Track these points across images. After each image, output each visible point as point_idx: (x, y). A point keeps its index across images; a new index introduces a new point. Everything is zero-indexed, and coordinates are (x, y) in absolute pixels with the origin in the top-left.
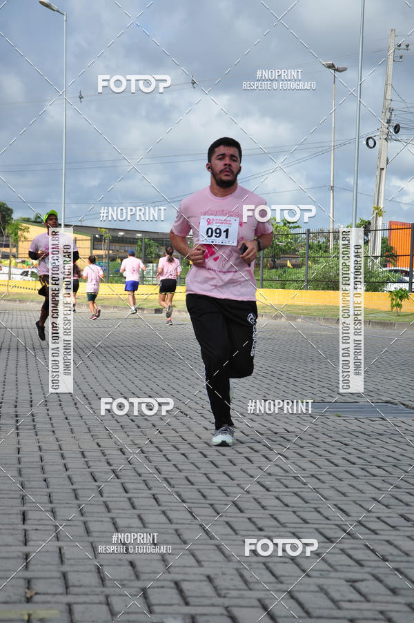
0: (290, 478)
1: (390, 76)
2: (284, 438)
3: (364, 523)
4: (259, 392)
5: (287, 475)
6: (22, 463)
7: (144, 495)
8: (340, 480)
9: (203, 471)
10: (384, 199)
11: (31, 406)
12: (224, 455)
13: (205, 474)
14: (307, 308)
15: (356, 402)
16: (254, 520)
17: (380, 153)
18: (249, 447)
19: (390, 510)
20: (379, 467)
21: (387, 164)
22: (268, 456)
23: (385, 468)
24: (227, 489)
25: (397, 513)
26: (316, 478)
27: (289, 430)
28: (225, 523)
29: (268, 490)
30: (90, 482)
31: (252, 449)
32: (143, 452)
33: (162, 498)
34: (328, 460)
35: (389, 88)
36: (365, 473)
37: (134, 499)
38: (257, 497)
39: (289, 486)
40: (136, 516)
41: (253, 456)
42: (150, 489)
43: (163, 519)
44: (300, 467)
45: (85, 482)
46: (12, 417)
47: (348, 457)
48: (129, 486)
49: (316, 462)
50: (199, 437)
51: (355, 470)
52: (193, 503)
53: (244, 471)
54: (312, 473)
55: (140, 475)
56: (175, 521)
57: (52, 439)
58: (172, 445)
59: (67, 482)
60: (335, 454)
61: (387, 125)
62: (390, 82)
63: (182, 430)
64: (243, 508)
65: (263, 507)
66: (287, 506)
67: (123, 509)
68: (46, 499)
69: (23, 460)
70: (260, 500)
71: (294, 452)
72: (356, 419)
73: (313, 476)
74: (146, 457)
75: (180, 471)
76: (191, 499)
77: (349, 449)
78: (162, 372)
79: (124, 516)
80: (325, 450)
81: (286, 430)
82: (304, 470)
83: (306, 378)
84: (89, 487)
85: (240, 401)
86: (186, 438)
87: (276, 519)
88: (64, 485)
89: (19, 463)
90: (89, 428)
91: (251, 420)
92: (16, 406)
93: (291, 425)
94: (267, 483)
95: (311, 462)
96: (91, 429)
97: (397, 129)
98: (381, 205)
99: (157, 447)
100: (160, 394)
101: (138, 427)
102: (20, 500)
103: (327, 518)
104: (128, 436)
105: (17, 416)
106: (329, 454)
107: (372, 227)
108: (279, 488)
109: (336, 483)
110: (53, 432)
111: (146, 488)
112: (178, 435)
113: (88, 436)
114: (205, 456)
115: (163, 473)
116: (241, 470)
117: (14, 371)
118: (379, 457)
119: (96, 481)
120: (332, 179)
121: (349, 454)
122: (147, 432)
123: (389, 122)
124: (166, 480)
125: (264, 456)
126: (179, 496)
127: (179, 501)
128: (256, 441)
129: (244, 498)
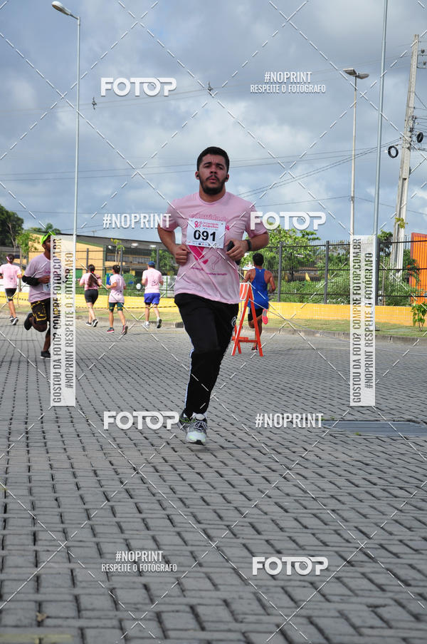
0: (309, 499)
1: (414, 83)
2: (303, 457)
3: (386, 546)
5: (306, 495)
6: (33, 482)
7: (159, 516)
8: (361, 501)
9: (219, 491)
10: (407, 210)
11: (42, 423)
12: (241, 475)
13: (222, 494)
14: (326, 323)
15: (377, 421)
16: (272, 542)
17: (403, 162)
18: (266, 466)
19: (413, 533)
20: (401, 488)
21: (410, 173)
22: (286, 476)
23: (407, 489)
24: (243, 510)
25: (420, 536)
26: (336, 499)
27: (308, 449)
28: (242, 545)
29: (286, 511)
30: (103, 501)
31: (270, 468)
32: (157, 471)
33: (176, 519)
34: (347, 480)
35: (413, 95)
36: (386, 494)
37: (148, 520)
38: (274, 518)
39: (308, 507)
40: (150, 538)
41: (271, 475)
42: (164, 509)
43: (178, 540)
44: (319, 487)
45: (98, 502)
47: (369, 477)
48: (143, 506)
49: (336, 483)
50: (215, 456)
51: (376, 491)
52: (208, 524)
53: (262, 492)
54: (332, 494)
55: (154, 495)
56: (190, 543)
57: (64, 457)
58: (188, 465)
59: (79, 501)
60: (355, 475)
61: (409, 134)
62: (413, 89)
64: (260, 530)
65: (281, 529)
66: (306, 527)
67: (137, 530)
68: (57, 519)
69: (33, 478)
70: (278, 522)
71: (313, 472)
72: (377, 438)
73: (332, 496)
74: (160, 476)
75: (195, 490)
76: (206, 520)
77: (370, 469)
78: (177, 388)
79: (138, 537)
80: (345, 470)
81: (305, 449)
82: (324, 490)
83: (326, 396)
84: (102, 507)
86: (201, 457)
87: (294, 541)
88: (76, 504)
89: (30, 482)
90: (101, 446)
91: (268, 438)
93: (309, 443)
94: (286, 504)
95: (330, 482)
96: (103, 447)
97: (420, 138)
98: (403, 216)
99: (172, 466)
101: (153, 445)
102: (30, 521)
103: (348, 541)
104: (142, 454)
105: (27, 433)
106: (349, 475)
107: (394, 239)
108: (297, 509)
109: (357, 505)
110: (65, 449)
111: (159, 507)
112: (193, 453)
113: (100, 454)
114: (221, 476)
115: (178, 492)
116: (259, 490)
118: (401, 477)
119: (109, 501)
120: (352, 190)
121: (370, 474)
122: (161, 450)
123: (411, 130)
124: (181, 500)
125: (282, 476)
126: (195, 516)
127: (195, 522)
128: (274, 460)
129: (261, 519)
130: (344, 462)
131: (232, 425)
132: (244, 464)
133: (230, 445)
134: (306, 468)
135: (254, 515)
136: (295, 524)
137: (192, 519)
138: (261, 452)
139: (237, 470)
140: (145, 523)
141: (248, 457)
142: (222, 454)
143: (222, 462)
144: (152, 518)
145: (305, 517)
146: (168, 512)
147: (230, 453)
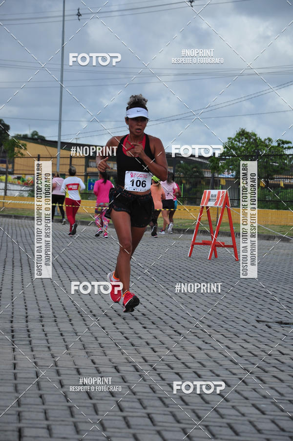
0: (285, 401)
2: (279, 361)
5: (283, 398)
6: (18, 379)
7: (139, 414)
11: (27, 322)
18: (242, 368)
22: (263, 378)
24: (222, 411)
27: (284, 352)
29: (263, 413)
30: (85, 399)
31: (247, 370)
32: (137, 370)
33: (157, 418)
37: (129, 419)
38: (252, 419)
39: (285, 410)
40: (131, 436)
41: (248, 378)
42: (145, 408)
43: (157, 438)
45: (80, 399)
46: (8, 333)
48: (124, 405)
50: (193, 357)
52: (188, 424)
53: (239, 393)
57: (47, 355)
58: (167, 364)
59: (63, 399)
63: (176, 349)
64: (238, 431)
65: (259, 431)
66: (283, 430)
67: (118, 428)
68: (42, 415)
69: (19, 375)
70: (256, 424)
71: (290, 375)
74: (140, 375)
76: (185, 420)
78: (155, 290)
79: (119, 435)
81: (281, 352)
84: (84, 404)
85: (233, 321)
86: (180, 357)
88: (59, 402)
89: (15, 379)
90: (84, 345)
91: (245, 340)
92: (12, 322)
94: (263, 406)
96: (86, 346)
99: (151, 366)
100: (154, 312)
101: (133, 345)
102: (16, 417)
104: (123, 354)
105: (12, 331)
108: (274, 411)
110: (49, 348)
111: (140, 407)
112: (172, 354)
113: (83, 353)
114: (199, 376)
115: (157, 392)
116: (236, 391)
117: (10, 287)
119: (91, 398)
122: (141, 350)
124: (160, 399)
125: (258, 378)
126: (174, 416)
127: (175, 422)
128: (250, 362)
129: (239, 420)
131: (209, 326)
132: (221, 365)
133: (207, 346)
134: (282, 371)
135: (231, 415)
136: (273, 426)
137: (171, 419)
138: (237, 354)
139: (215, 371)
140: (126, 421)
141: (225, 358)
142: (200, 355)
143: (199, 362)
144: (133, 417)
145: (282, 420)
146: (149, 411)
147: (207, 355)
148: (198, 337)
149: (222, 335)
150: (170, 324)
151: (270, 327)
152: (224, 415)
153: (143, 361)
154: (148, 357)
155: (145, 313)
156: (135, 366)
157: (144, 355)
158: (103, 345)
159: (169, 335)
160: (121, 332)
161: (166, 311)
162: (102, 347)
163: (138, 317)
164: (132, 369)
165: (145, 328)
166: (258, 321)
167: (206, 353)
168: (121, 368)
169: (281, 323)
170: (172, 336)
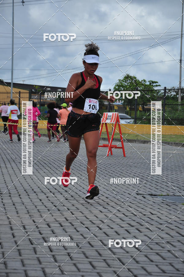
0: (153, 243)
2: (150, 218)
4: (134, 189)
5: (152, 241)
7: (62, 253)
9: (99, 238)
12: (112, 228)
13: (101, 240)
16: (132, 270)
18: (128, 223)
22: (140, 229)
24: (114, 250)
26: (170, 244)
27: (153, 213)
28: (113, 272)
30: (29, 245)
31: (130, 225)
32: (62, 226)
33: (73, 256)
34: (177, 232)
38: (133, 255)
39: (154, 249)
40: (57, 267)
41: (131, 230)
42: (66, 249)
43: (74, 269)
44: (160, 236)
45: (26, 245)
49: (171, 234)
50: (97, 217)
52: (93, 259)
54: (168, 241)
56: (82, 270)
58: (80, 222)
59: (14, 245)
60: (182, 229)
63: (86, 212)
64: (124, 262)
65: (137, 262)
66: (152, 261)
67: (49, 262)
71: (157, 227)
74: (63, 229)
75: (85, 238)
76: (92, 256)
79: (50, 266)
80: (176, 226)
81: (151, 213)
82: (163, 238)
84: (28, 248)
85: (122, 194)
86: (88, 217)
87: (145, 270)
90: (28, 211)
91: (129, 206)
93: (154, 210)
94: (140, 247)
95: (167, 233)
99: (70, 223)
100: (72, 189)
101: (59, 210)
103: (178, 270)
104: (52, 216)
106: (178, 229)
108: (147, 250)
111: (63, 248)
112: (83, 215)
113: (27, 216)
114: (101, 229)
115: (74, 239)
122: (64, 213)
125: (137, 229)
126: (84, 254)
127: (84, 257)
128: (132, 219)
129: (125, 256)
130: (175, 221)
131: (107, 198)
132: (114, 222)
133: (106, 210)
134: (152, 225)
136: (146, 259)
137: (82, 256)
138: (124, 215)
139: (110, 226)
140: (54, 258)
141: (116, 218)
142: (101, 216)
143: (101, 220)
144: (58, 255)
145: (151, 255)
146: (68, 251)
147: (106, 216)
148: (100, 205)
149: (115, 203)
150: (82, 197)
151: (145, 198)
152: (116, 253)
153: (66, 220)
154: (68, 217)
155: (67, 190)
156: (60, 224)
157: (66, 217)
158: (40, 211)
159: (82, 204)
160: (52, 202)
161: (80, 188)
162: (39, 212)
163: (63, 193)
164: (59, 225)
165: (67, 199)
166: (137, 194)
167: (105, 215)
168: (51, 225)
169: (151, 195)
170: (84, 205)
